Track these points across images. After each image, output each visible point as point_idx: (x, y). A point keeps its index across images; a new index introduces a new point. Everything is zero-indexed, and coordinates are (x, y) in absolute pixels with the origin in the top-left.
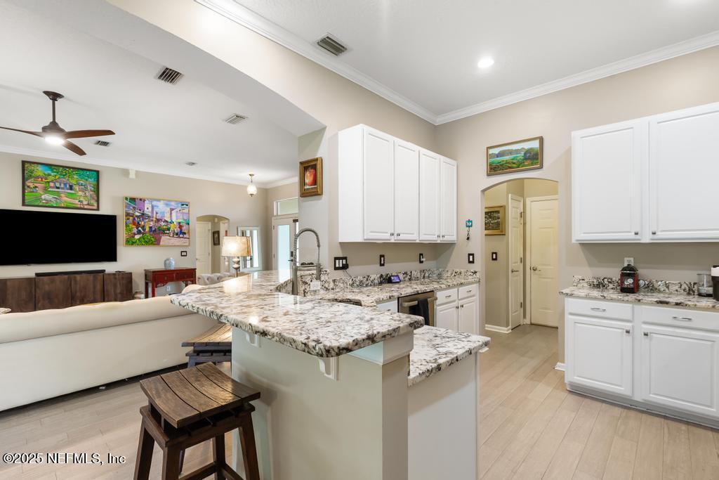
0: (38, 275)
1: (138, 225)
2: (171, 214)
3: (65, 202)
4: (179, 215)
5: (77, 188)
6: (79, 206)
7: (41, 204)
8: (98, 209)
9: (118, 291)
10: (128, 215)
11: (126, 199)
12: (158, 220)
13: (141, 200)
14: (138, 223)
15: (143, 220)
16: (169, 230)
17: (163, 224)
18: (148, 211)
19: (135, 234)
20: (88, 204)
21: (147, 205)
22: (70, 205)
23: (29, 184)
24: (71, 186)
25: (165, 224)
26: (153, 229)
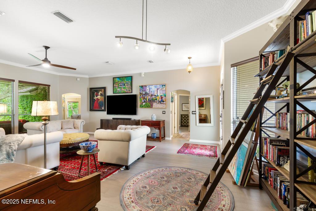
0: (113, 119)
1: (144, 98)
2: (157, 91)
4: (161, 91)
5: (126, 84)
6: (126, 92)
7: (117, 92)
8: (132, 93)
10: (140, 94)
11: (140, 86)
12: (152, 95)
13: (145, 86)
15: (146, 95)
16: (156, 100)
17: (154, 97)
18: (148, 91)
19: (143, 103)
20: (129, 91)
21: (148, 88)
22: (124, 92)
23: (114, 86)
24: (124, 84)
25: (155, 97)
26: (150, 100)
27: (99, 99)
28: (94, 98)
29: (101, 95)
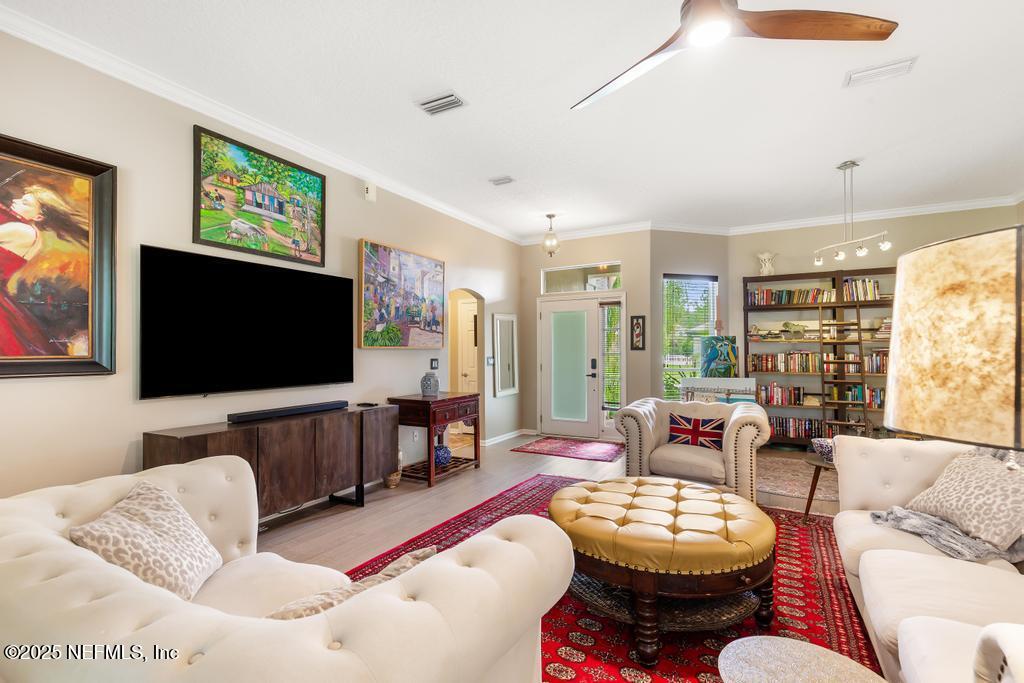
1: (380, 303)
2: (422, 283)
3: (271, 240)
4: (432, 285)
5: (289, 208)
7: (229, 241)
8: (322, 264)
10: (367, 279)
11: (366, 244)
12: (407, 295)
13: (385, 248)
14: (381, 298)
15: (387, 292)
16: (419, 315)
17: (412, 302)
18: (394, 275)
19: (376, 322)
20: (307, 251)
21: (393, 262)
22: (281, 251)
24: (281, 205)
25: (416, 302)
26: (401, 313)
29: (53, 220)
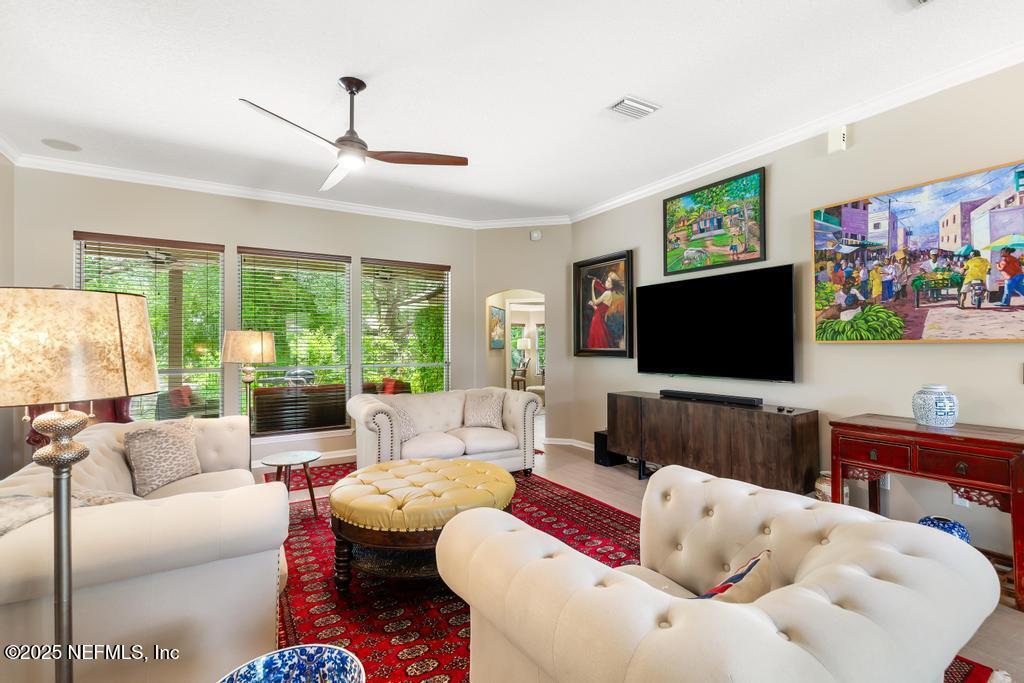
0: (667, 395)
1: (848, 282)
2: (966, 224)
3: (712, 254)
5: (727, 221)
7: (683, 268)
8: (764, 257)
9: (759, 458)
10: (821, 256)
11: (817, 214)
12: (913, 257)
13: (855, 205)
14: (849, 276)
15: (863, 263)
16: (958, 283)
17: (931, 265)
18: (877, 235)
19: (840, 309)
21: (877, 216)
22: (719, 260)
23: (671, 237)
24: (720, 221)
25: (943, 263)
26: (896, 288)
27: (607, 307)
28: (590, 303)
29: (616, 286)
